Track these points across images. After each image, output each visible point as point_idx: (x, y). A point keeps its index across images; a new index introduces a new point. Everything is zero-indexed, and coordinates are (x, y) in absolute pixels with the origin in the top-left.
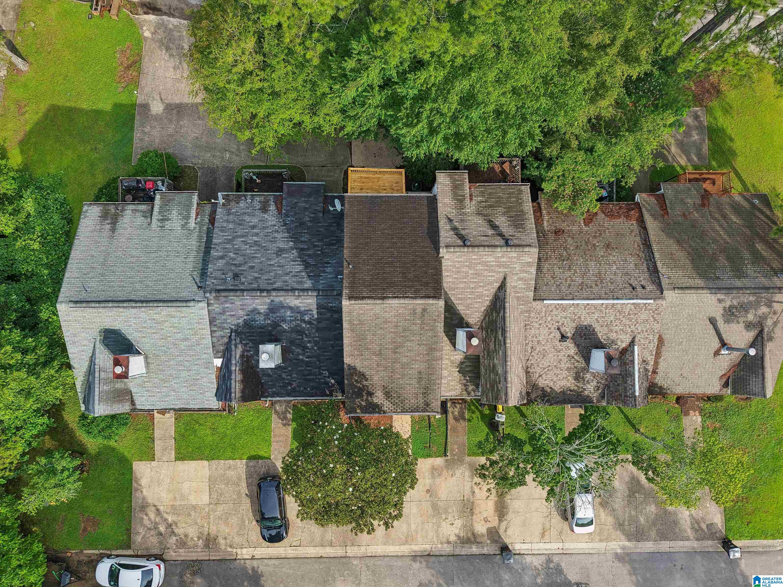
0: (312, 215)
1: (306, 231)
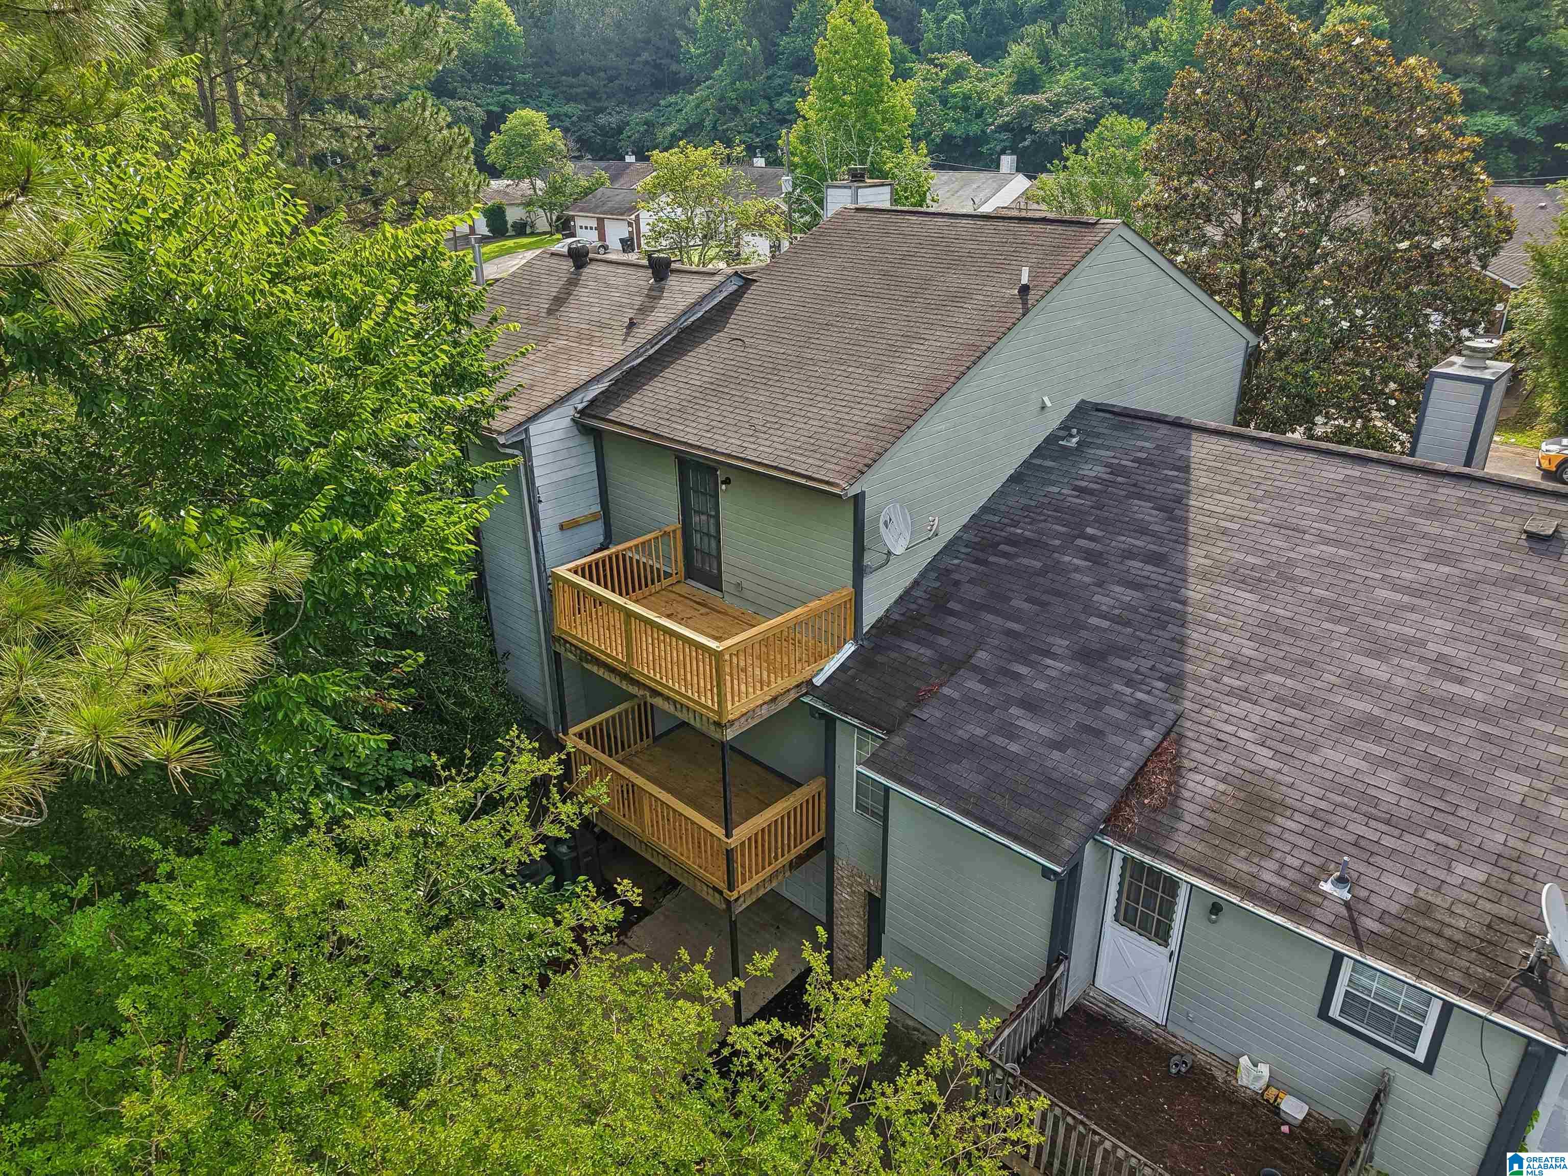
0: (1023, 670)
1: (1094, 621)
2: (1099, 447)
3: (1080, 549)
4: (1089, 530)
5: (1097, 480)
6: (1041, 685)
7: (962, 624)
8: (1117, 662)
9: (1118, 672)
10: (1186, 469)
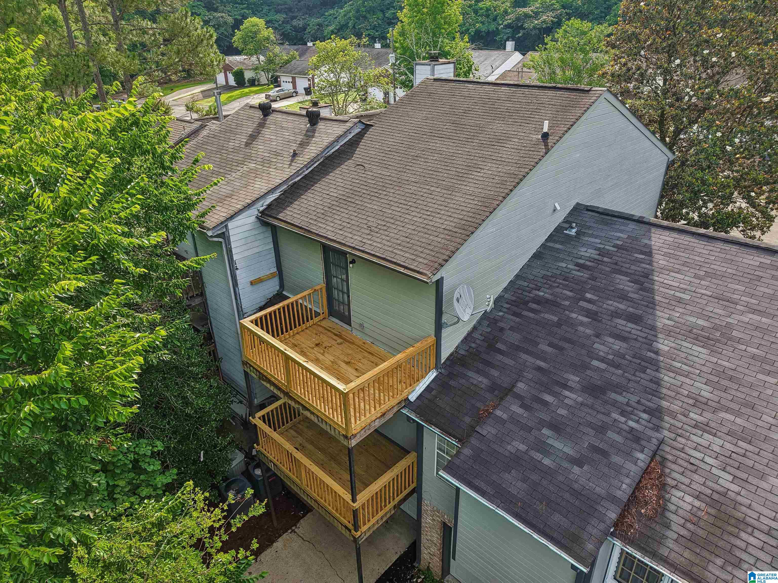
0: (548, 398)
1: (595, 363)
2: (592, 236)
3: (583, 309)
4: (588, 296)
5: (590, 259)
6: (562, 412)
7: (507, 361)
8: (613, 396)
9: (614, 403)
10: (649, 254)
